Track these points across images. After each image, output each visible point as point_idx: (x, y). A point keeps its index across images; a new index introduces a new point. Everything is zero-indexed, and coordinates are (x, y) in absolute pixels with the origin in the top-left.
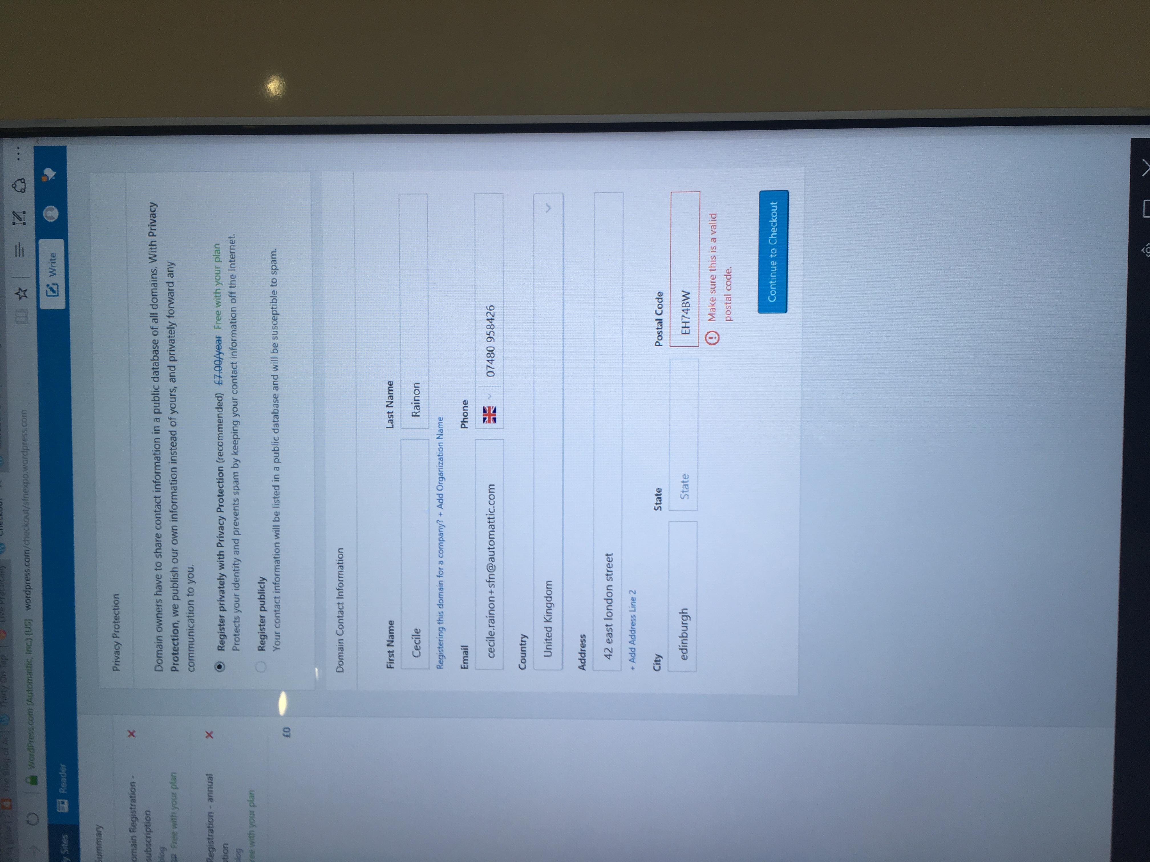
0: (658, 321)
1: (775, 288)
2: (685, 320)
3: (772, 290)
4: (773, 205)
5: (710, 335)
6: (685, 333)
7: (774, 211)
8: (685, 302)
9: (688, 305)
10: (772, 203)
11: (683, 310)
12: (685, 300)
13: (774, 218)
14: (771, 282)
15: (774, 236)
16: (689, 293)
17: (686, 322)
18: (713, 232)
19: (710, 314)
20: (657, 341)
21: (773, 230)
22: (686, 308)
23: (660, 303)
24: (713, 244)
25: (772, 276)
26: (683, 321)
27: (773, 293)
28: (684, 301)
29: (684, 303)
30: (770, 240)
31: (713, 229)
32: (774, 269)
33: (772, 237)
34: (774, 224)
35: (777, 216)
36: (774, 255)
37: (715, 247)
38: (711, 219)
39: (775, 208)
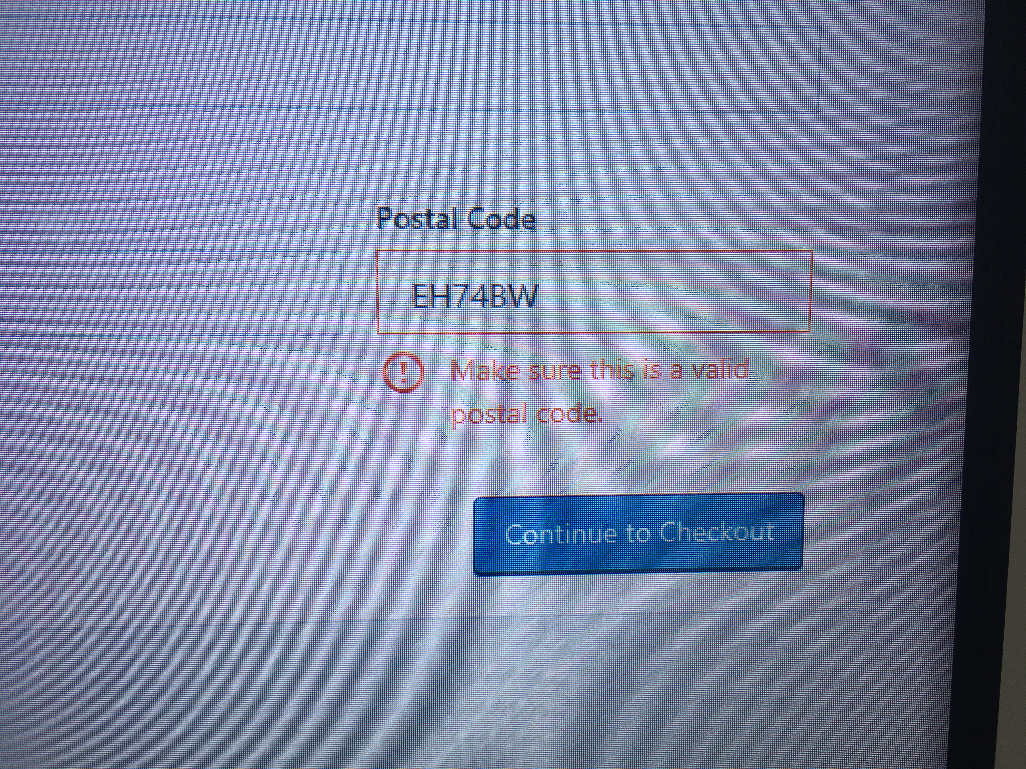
0: (450, 216)
1: (542, 541)
2: (456, 293)
3: (539, 533)
4: (766, 530)
5: (413, 367)
6: (416, 296)
7: (749, 533)
8: (507, 295)
9: (498, 301)
10: (770, 527)
11: (483, 287)
12: (512, 292)
13: (731, 534)
14: (559, 530)
15: (684, 533)
16: (530, 305)
17: (447, 296)
18: (698, 369)
19: (471, 363)
20: (394, 214)
21: (700, 531)
22: (488, 295)
23: (502, 222)
24: (666, 370)
25: (575, 532)
26: (453, 290)
27: (530, 537)
28: (508, 290)
29: (503, 291)
30: (673, 523)
31: (707, 370)
32: (595, 537)
33: (680, 530)
34: (716, 534)
35: (735, 540)
36: (634, 538)
37: (659, 374)
38: (734, 363)
39: (757, 535)
